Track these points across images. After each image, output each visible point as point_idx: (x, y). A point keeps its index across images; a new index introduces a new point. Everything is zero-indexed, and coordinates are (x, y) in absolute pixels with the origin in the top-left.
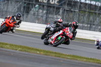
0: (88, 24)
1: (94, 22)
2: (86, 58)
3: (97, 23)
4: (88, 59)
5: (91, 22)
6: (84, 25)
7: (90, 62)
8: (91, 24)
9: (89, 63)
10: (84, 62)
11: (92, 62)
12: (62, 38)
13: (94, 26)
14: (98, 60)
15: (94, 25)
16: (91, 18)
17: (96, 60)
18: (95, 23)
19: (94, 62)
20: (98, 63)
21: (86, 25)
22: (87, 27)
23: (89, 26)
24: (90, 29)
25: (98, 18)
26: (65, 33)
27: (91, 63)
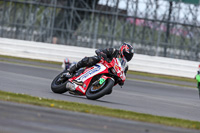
0: (12, 26)
1: (24, 22)
2: (11, 94)
3: (30, 25)
4: (15, 95)
5: (18, 21)
6: (5, 28)
7: (18, 101)
8: (18, 27)
9: (16, 104)
10: (6, 103)
11: (23, 102)
12: (107, 81)
13: (24, 31)
14: (34, 98)
15: (24, 27)
16: (19, 15)
17: (30, 97)
18: (27, 24)
19: (27, 103)
20: (35, 104)
21: (9, 29)
22: (11, 32)
23: (15, 29)
24: (16, 36)
25: (32, 15)
26: (114, 71)
27: (20, 105)
